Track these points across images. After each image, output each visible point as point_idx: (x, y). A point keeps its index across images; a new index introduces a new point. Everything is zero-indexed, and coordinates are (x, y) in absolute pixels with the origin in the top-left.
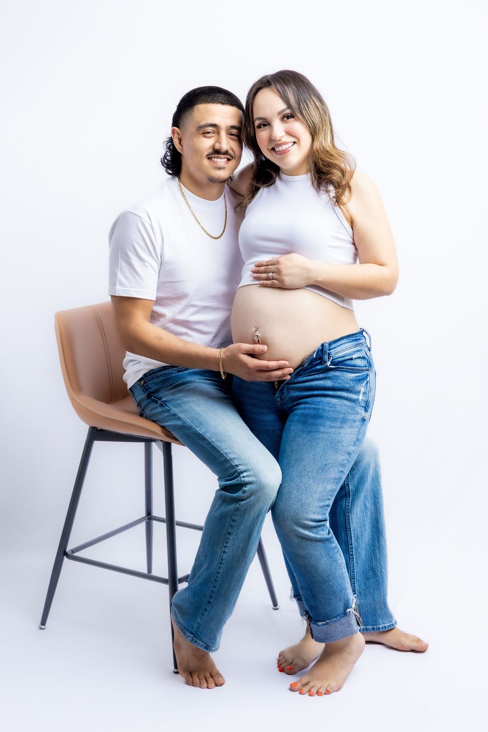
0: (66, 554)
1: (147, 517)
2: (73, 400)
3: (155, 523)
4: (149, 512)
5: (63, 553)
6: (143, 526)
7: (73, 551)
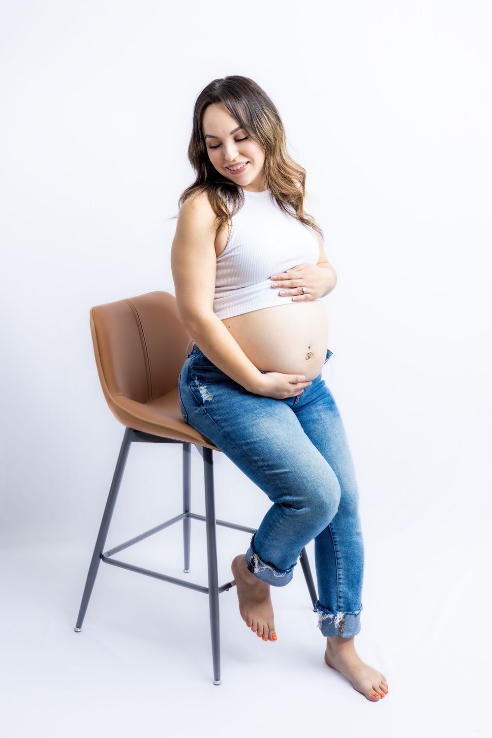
0: (102, 557)
1: (185, 515)
2: (109, 400)
3: (193, 521)
4: (187, 510)
5: (99, 555)
6: (180, 523)
7: (109, 553)
